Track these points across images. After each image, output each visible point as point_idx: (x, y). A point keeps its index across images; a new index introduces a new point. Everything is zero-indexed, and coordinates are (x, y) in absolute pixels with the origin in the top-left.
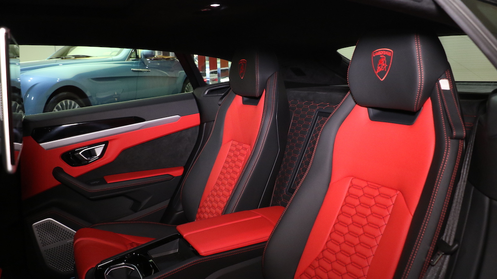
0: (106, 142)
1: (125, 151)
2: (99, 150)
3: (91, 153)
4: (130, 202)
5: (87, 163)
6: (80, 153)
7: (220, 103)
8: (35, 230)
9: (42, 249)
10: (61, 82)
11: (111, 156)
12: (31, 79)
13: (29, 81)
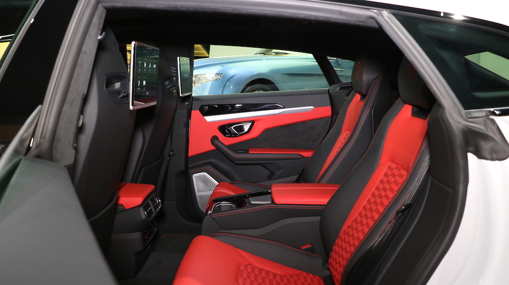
0: (253, 122)
1: (267, 130)
2: (246, 127)
3: (240, 129)
4: (267, 173)
5: (236, 135)
6: (232, 127)
7: (345, 98)
8: (194, 179)
9: (198, 194)
10: (258, 74)
11: (255, 133)
12: (234, 70)
13: (231, 72)
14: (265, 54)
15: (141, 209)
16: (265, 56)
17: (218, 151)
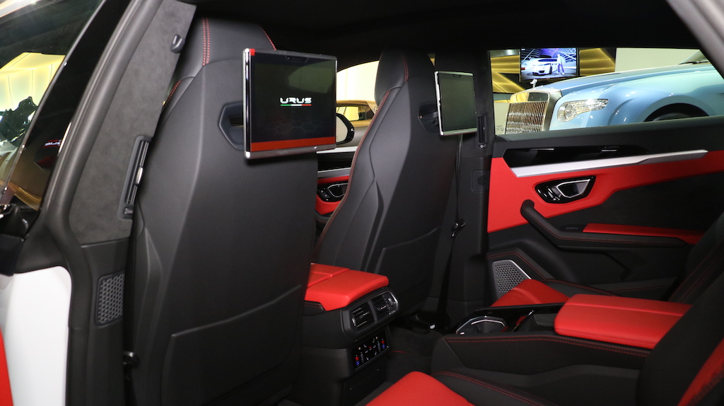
1: (618, 193)
6: (557, 187)
8: (494, 269)
11: (596, 198)
14: (694, 63)
15: (346, 314)
16: (695, 65)
17: (532, 226)
